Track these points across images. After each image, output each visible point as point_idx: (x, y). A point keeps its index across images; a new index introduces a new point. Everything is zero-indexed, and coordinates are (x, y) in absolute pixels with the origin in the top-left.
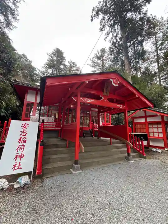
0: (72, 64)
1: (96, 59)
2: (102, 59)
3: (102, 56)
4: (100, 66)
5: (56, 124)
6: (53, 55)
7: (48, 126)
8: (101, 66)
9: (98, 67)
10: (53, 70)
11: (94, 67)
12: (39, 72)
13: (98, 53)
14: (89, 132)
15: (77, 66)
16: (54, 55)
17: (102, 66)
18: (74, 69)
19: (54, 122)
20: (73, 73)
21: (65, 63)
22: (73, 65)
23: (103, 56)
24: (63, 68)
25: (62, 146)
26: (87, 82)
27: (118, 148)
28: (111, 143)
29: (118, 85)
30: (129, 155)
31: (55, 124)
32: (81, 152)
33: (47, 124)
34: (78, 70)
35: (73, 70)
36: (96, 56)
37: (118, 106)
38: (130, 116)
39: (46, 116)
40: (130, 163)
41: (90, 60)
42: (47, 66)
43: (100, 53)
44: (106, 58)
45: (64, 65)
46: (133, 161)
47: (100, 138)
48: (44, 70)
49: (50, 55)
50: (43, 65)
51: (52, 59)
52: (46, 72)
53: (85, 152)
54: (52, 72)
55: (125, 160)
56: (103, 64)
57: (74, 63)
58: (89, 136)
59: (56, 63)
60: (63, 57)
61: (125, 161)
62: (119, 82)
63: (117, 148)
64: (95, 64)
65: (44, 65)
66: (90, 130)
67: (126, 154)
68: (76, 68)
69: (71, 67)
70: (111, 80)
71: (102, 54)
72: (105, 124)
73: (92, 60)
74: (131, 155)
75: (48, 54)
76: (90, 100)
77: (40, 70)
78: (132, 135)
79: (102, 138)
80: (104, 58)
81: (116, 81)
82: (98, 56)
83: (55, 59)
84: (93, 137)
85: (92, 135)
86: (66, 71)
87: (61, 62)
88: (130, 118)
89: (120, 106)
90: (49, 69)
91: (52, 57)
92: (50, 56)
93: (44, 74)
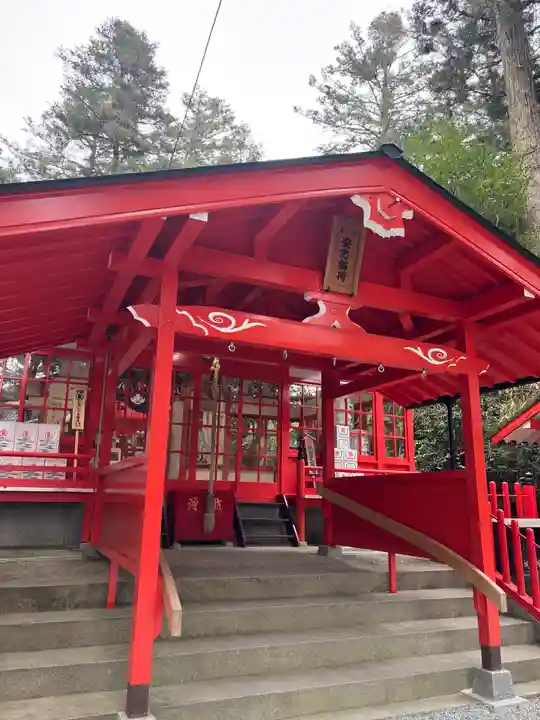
0: (208, 112)
1: (347, 80)
2: (381, 77)
3: (382, 57)
4: (370, 120)
5: (70, 463)
6: (93, 63)
7: (22, 476)
8: (375, 117)
9: (355, 123)
10: (93, 148)
11: (333, 124)
12: (16, 162)
13: (354, 43)
14: (275, 515)
15: (236, 123)
16: (100, 58)
17: (383, 114)
18: (219, 137)
19: (55, 449)
20: (213, 158)
21: (165, 107)
22: (210, 113)
23: (388, 61)
24: (155, 136)
25: (79, 599)
26: (204, 217)
27: (430, 617)
28: (392, 581)
29: (400, 232)
30: (490, 659)
31: (63, 463)
32: (163, 638)
33: (16, 461)
34: (241, 146)
35: (213, 146)
36: (343, 58)
37: (419, 352)
38: (524, 417)
39: (14, 415)
40: (491, 709)
41: (312, 81)
42: (60, 123)
43: (369, 44)
44: (408, 70)
45: (161, 117)
46: (517, 700)
47: (332, 552)
48: (40, 145)
49: (76, 59)
50: (38, 120)
51: (88, 83)
52: (56, 160)
53: (186, 637)
54: (92, 159)
55: (468, 691)
56: (386, 104)
57: (215, 104)
58: (276, 534)
59: (114, 106)
60: (152, 70)
61: (465, 697)
62: (408, 215)
63: (427, 611)
64: (337, 107)
65: (44, 117)
66: (280, 498)
67: (476, 657)
68: (228, 133)
69: (201, 126)
70: (357, 200)
71: (379, 49)
72: (375, 466)
73: (320, 81)
74: (504, 660)
75: (64, 58)
76: (239, 323)
77: (23, 146)
78: (524, 530)
79: (347, 550)
80: (394, 68)
81: (388, 208)
82: (359, 57)
83: (106, 80)
84: (295, 543)
85: (290, 531)
86: (169, 150)
87: (144, 99)
88: (528, 425)
89: (434, 355)
90: (72, 143)
91: (86, 71)
92: (76, 66)
93: (43, 170)
